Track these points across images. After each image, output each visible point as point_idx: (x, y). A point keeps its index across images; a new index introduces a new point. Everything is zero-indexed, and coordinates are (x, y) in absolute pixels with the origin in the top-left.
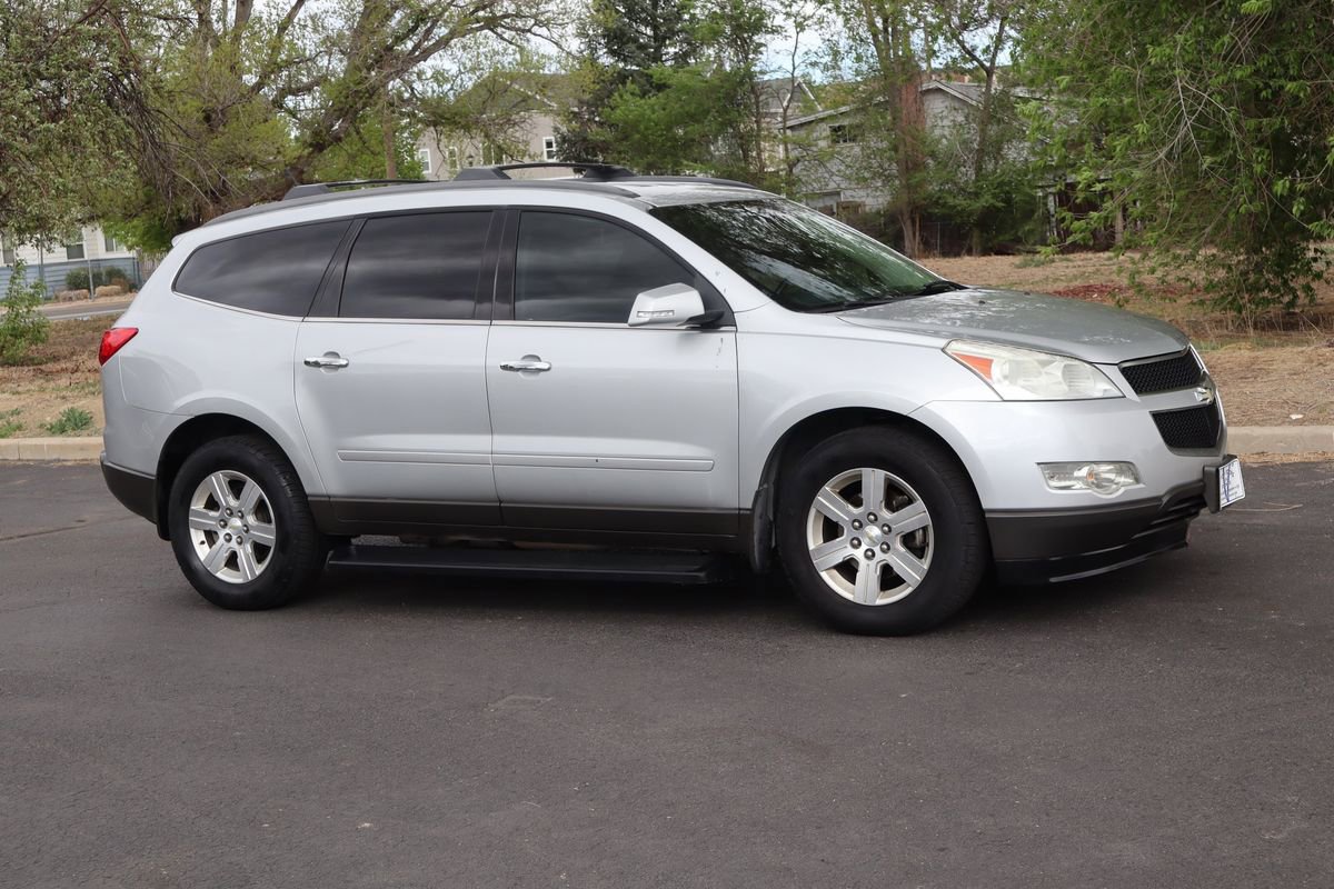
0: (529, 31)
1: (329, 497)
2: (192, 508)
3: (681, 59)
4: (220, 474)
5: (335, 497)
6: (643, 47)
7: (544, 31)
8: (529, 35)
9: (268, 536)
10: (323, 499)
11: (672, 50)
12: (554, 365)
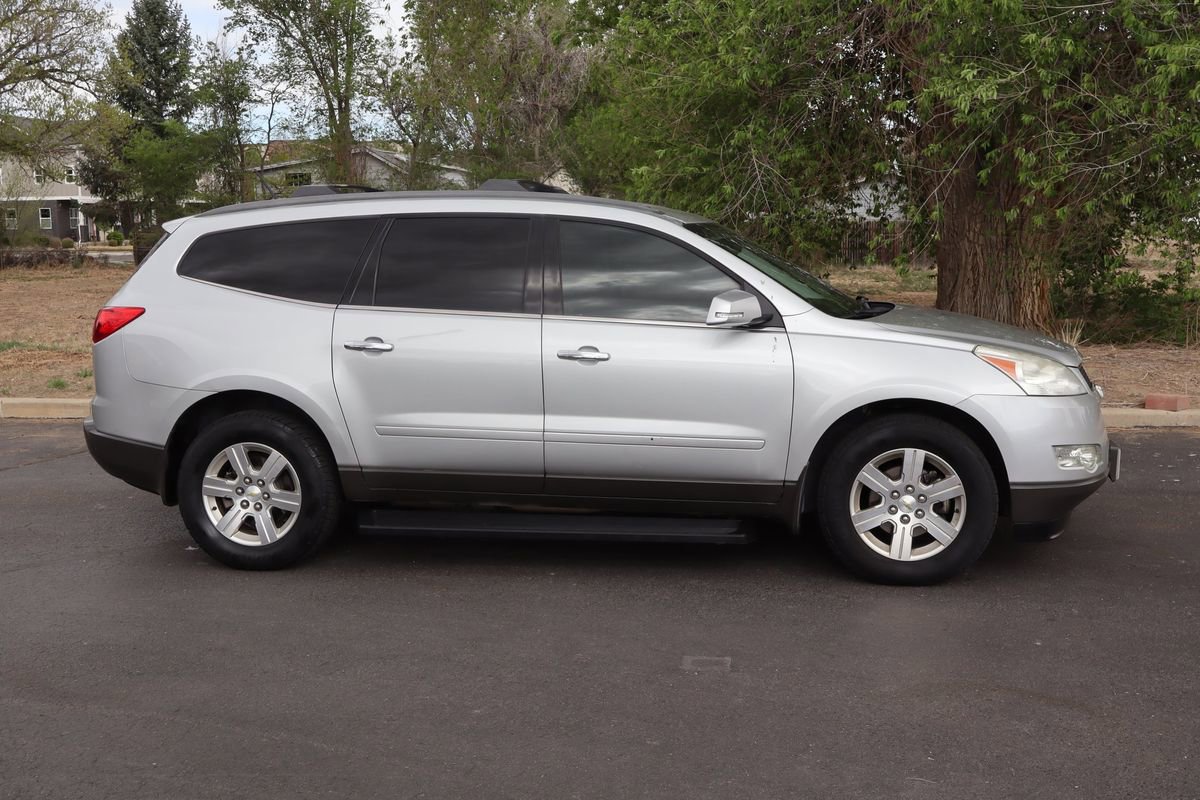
0: (73, 83)
1: (361, 467)
2: (207, 476)
3: (177, 115)
4: (241, 446)
5: (367, 467)
6: (150, 104)
7: (84, 84)
8: (72, 86)
9: (293, 502)
10: (356, 470)
11: (171, 109)
12: (612, 356)
